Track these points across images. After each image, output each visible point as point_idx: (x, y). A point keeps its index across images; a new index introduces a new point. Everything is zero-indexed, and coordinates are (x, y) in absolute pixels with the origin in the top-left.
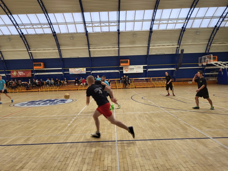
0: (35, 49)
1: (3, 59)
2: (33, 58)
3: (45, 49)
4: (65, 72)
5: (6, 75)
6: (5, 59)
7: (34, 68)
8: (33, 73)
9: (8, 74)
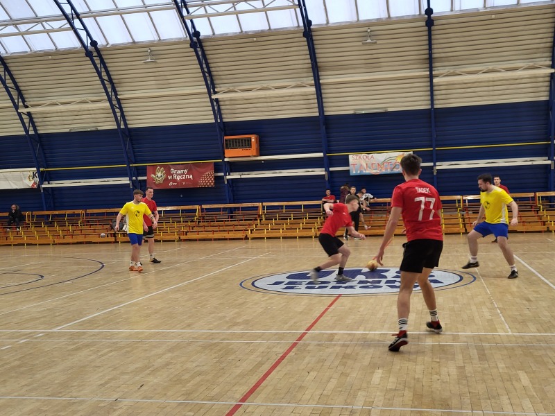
0: (231, 88)
1: (126, 124)
2: (221, 118)
3: (265, 84)
4: (332, 169)
5: (133, 182)
6: (129, 126)
7: (225, 155)
8: (222, 174)
9: (137, 178)
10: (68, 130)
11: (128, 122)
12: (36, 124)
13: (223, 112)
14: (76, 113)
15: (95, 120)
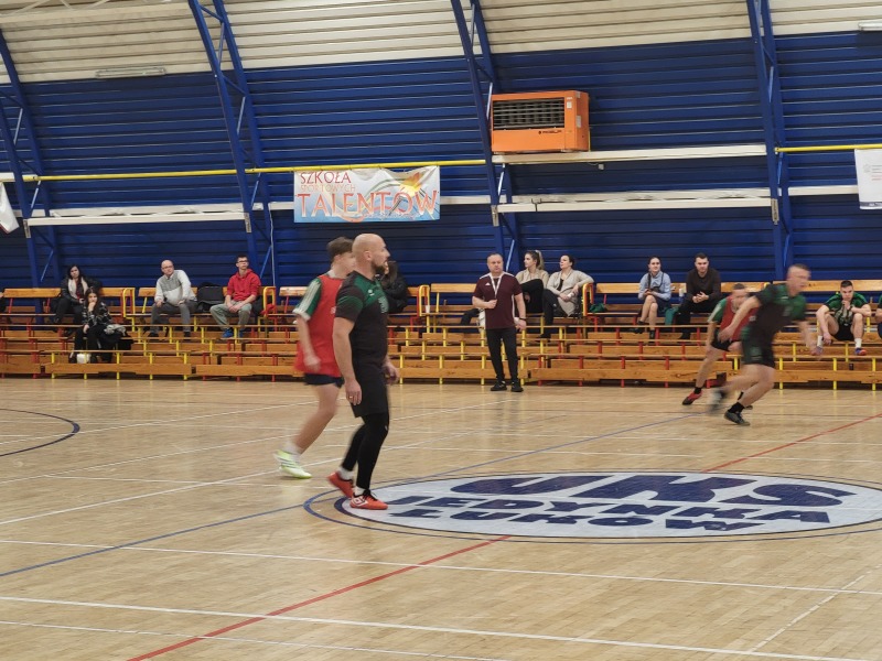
1: (236, 59)
2: (485, 43)
4: (794, 191)
5: (256, 217)
6: (246, 64)
7: (494, 148)
8: (485, 199)
9: (266, 206)
10: (91, 74)
11: (242, 53)
12: (15, 57)
13: (489, 26)
14: (110, 29)
15: (158, 48)
